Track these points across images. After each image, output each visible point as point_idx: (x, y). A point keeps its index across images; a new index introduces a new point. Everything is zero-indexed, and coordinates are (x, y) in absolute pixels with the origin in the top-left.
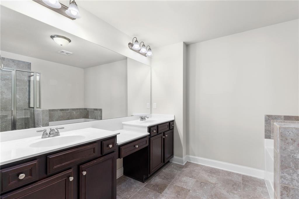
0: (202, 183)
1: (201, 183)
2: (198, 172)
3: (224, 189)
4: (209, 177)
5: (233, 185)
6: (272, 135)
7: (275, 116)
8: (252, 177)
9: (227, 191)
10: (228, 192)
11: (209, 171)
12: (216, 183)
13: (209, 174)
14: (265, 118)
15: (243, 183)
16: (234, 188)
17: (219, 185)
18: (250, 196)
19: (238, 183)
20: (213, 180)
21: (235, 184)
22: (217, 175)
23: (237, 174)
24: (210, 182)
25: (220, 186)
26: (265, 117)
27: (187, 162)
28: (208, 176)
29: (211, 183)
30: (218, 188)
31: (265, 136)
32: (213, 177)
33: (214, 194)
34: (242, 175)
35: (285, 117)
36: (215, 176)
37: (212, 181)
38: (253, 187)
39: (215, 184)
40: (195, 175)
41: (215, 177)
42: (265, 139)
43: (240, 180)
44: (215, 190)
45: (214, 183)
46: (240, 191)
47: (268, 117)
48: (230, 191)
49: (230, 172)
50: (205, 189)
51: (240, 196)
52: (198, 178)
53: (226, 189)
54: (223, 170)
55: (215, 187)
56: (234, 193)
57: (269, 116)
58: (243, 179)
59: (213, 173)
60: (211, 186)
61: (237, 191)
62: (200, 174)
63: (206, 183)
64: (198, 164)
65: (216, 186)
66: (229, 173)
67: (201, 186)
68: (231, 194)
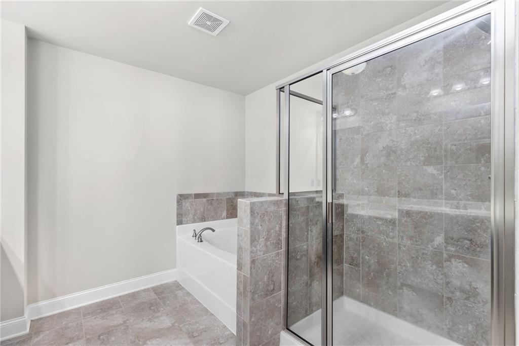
0: (102, 337)
1: (99, 336)
2: (77, 324)
3: (142, 321)
4: (107, 319)
5: (150, 307)
6: (183, 220)
7: (186, 194)
8: (164, 284)
9: (148, 321)
10: (150, 320)
11: (100, 310)
12: (125, 319)
13: (101, 315)
14: (177, 199)
15: (159, 298)
16: (154, 311)
17: (132, 321)
18: (176, 307)
19: (153, 301)
20: (117, 319)
21: (151, 305)
22: (116, 309)
23: (144, 290)
24: (115, 326)
25: (134, 320)
26: (177, 197)
27: (32, 321)
28: (103, 318)
29: (118, 326)
30: (133, 325)
31: (177, 222)
32: (113, 314)
33: (135, 338)
34: (151, 288)
35: (195, 195)
36: (114, 312)
37: (116, 323)
38: (173, 296)
39: (125, 322)
40: (77, 333)
41: (116, 313)
42: (178, 226)
43: (153, 295)
44: (132, 331)
45: (122, 322)
46: (162, 309)
47: (180, 197)
48: (152, 317)
49: (134, 293)
50: (113, 341)
51: (168, 315)
52: (86, 334)
53: (144, 319)
54: (120, 297)
55: (128, 326)
56: (158, 317)
57: (181, 195)
58: (155, 293)
59: (108, 308)
60: (120, 329)
61: (159, 312)
62: (83, 325)
63: (109, 332)
64: (64, 312)
65: (127, 324)
66: (133, 296)
67: (103, 342)
68: (155, 320)
